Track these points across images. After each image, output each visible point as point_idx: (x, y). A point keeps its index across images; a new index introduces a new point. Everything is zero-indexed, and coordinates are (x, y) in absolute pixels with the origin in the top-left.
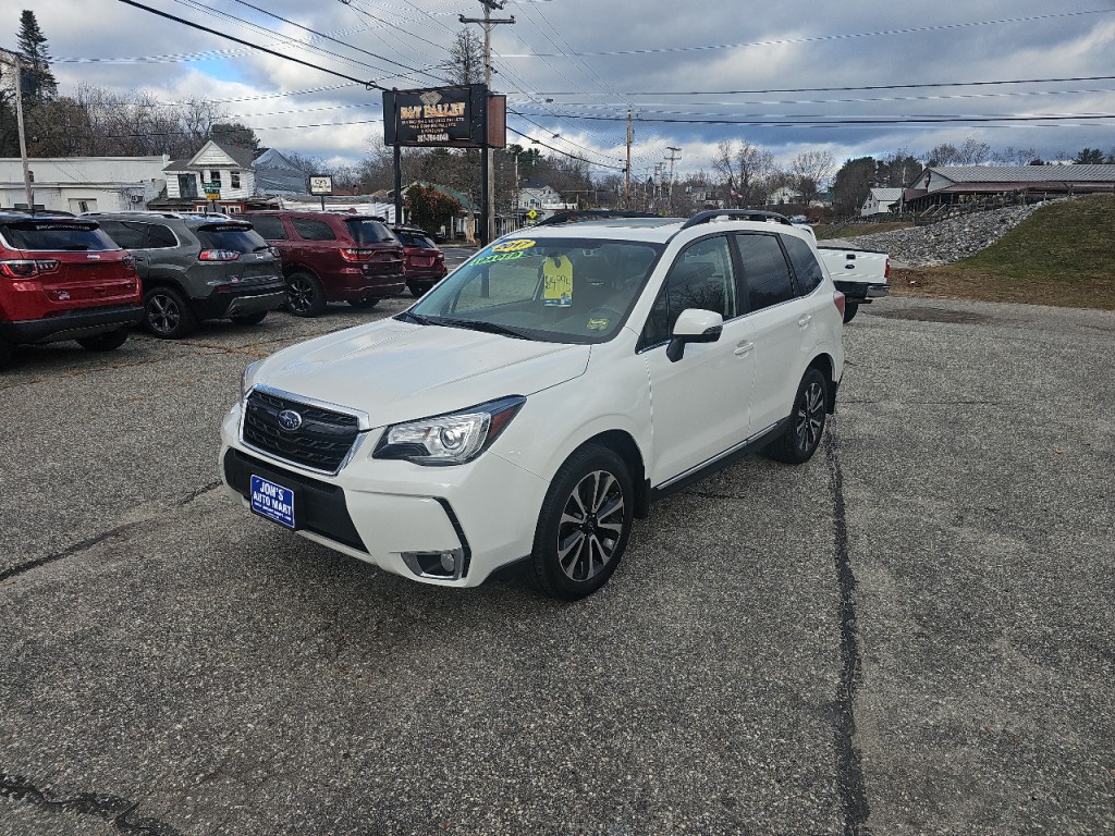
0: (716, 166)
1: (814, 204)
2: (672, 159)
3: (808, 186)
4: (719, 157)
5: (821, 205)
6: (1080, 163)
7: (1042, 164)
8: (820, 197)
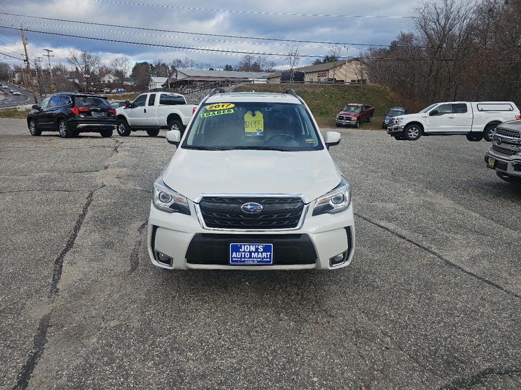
0: (69, 61)
1: (125, 83)
2: (48, 56)
3: (119, 74)
4: (70, 57)
5: (130, 84)
6: (225, 70)
7: (213, 70)
8: (127, 80)
